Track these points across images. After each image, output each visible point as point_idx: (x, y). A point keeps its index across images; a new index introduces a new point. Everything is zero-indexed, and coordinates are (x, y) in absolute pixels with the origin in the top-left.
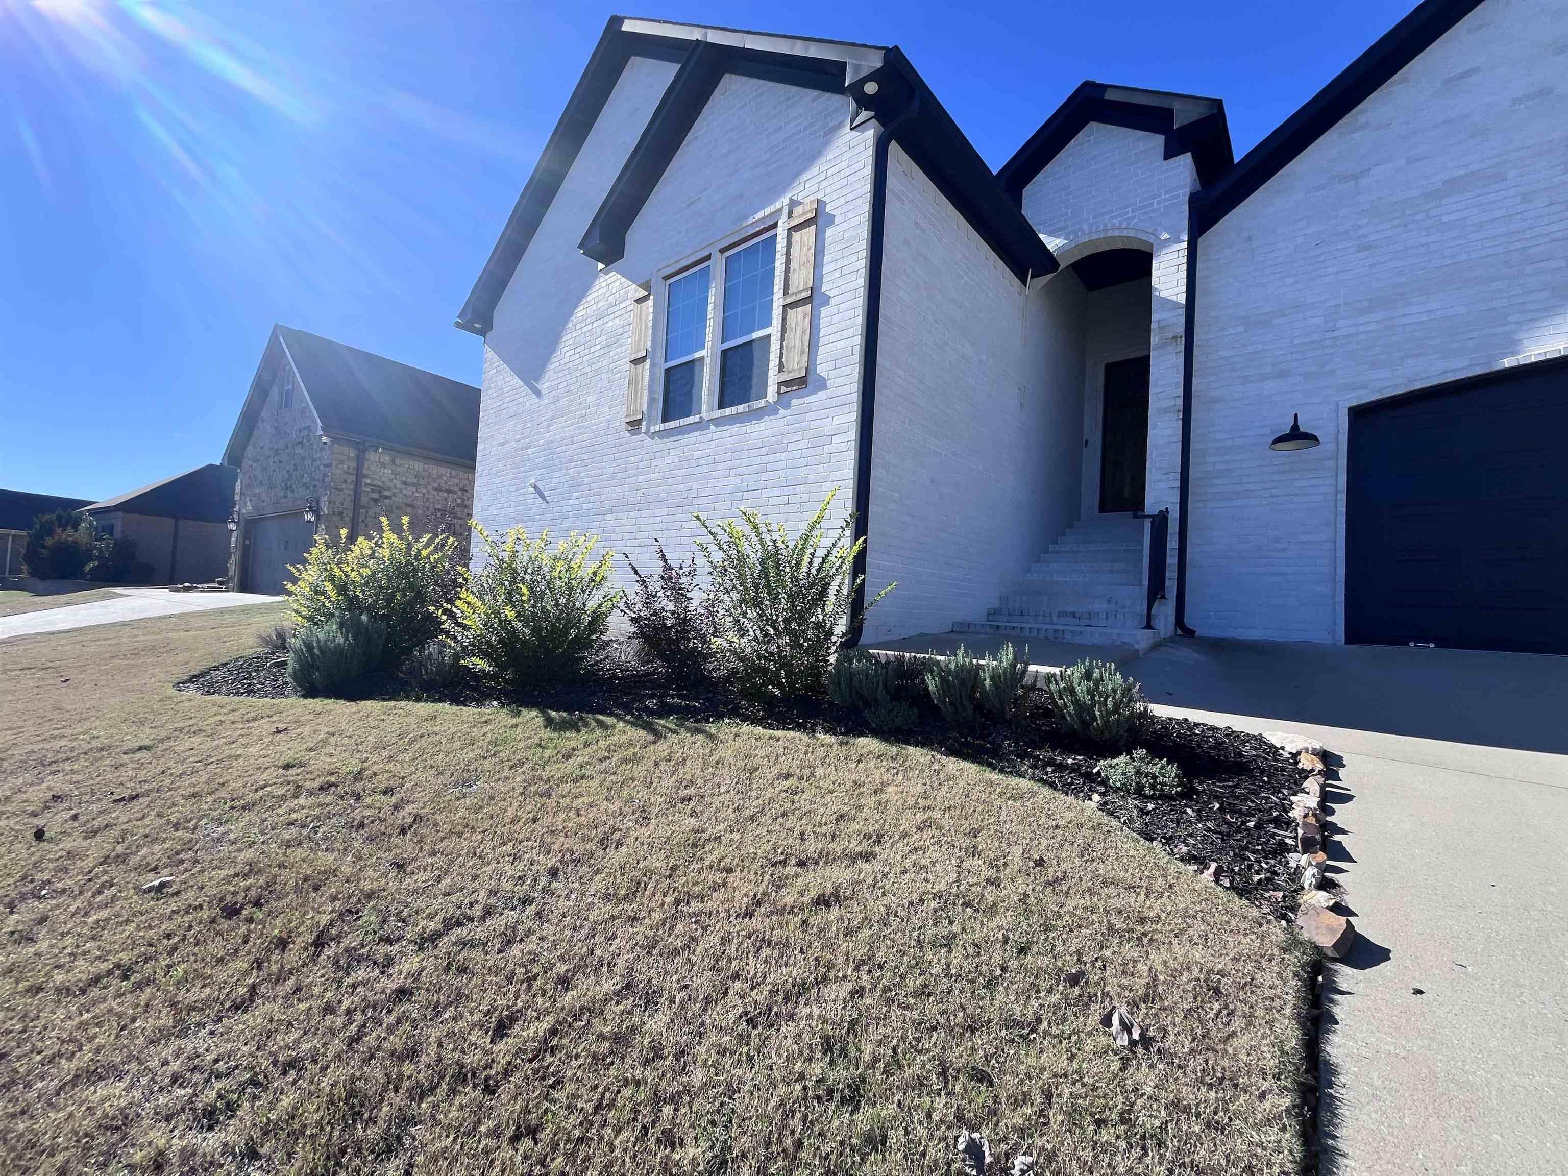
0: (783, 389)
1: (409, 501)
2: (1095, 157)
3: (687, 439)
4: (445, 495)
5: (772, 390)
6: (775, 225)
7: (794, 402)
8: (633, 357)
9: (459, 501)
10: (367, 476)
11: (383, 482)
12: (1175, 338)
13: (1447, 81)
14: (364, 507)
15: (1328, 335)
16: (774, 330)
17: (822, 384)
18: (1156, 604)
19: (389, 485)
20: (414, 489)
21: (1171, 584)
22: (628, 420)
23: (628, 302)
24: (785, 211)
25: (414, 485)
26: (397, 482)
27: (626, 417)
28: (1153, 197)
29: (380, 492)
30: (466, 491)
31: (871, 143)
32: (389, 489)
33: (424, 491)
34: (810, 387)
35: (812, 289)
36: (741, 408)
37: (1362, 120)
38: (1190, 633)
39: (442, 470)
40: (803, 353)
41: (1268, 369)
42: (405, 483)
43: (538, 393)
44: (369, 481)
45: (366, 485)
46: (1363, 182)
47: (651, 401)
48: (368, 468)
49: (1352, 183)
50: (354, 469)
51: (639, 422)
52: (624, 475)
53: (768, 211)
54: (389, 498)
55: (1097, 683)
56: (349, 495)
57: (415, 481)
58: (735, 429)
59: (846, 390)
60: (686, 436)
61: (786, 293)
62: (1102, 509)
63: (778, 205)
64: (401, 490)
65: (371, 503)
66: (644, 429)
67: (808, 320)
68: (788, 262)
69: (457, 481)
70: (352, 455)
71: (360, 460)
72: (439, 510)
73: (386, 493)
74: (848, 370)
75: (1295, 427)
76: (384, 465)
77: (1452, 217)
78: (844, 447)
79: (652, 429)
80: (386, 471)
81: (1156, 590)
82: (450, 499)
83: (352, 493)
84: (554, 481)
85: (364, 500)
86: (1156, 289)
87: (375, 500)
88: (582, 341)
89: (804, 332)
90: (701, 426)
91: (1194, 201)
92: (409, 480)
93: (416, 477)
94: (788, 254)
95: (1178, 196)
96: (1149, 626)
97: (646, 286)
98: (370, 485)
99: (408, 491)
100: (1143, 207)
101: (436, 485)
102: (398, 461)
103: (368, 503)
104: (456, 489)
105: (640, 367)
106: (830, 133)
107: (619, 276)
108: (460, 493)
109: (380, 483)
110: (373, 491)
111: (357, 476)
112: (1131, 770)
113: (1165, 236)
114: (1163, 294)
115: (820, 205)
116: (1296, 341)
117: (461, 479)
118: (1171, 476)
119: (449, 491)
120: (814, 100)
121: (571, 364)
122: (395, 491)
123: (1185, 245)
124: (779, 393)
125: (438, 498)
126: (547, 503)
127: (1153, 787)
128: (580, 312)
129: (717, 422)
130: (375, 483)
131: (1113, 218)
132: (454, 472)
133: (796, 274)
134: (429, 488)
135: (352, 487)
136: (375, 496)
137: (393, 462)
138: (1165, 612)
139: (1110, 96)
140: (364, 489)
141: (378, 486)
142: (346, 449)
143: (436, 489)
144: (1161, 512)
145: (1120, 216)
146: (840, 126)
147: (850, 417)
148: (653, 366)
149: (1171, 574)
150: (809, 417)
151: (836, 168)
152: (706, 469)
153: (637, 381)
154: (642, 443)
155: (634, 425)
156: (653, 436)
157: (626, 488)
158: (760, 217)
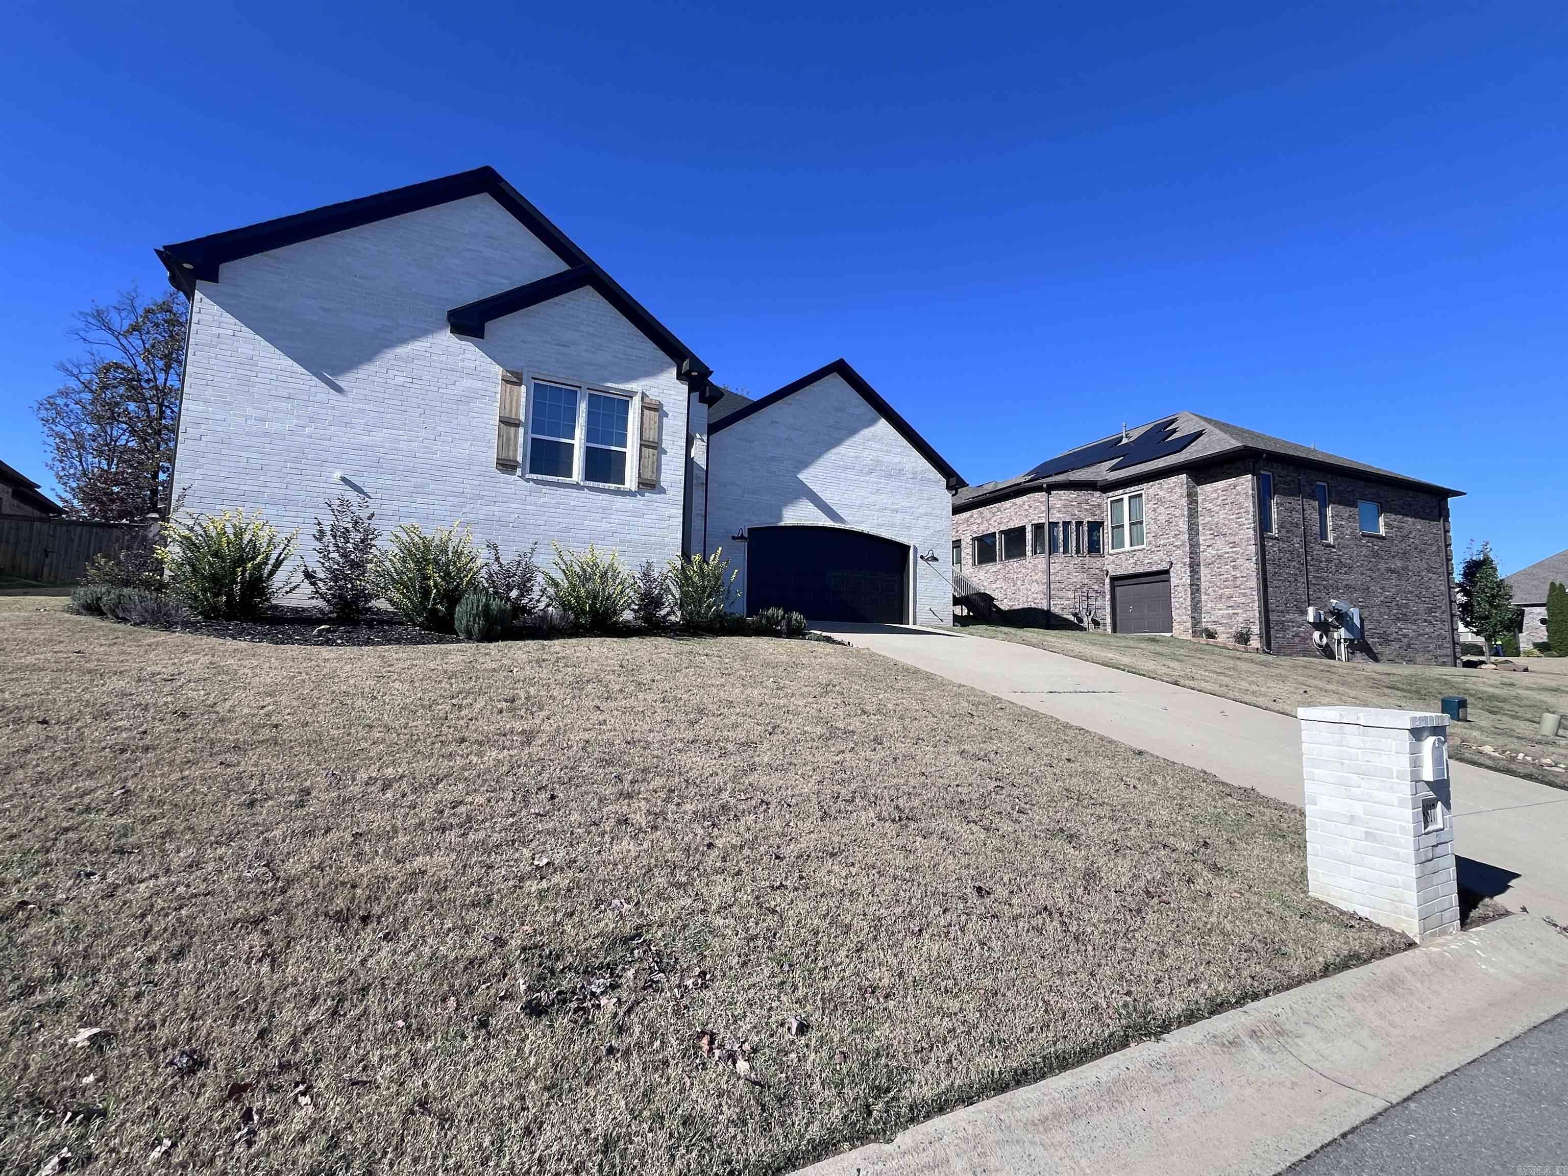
0: (641, 486)
3: (562, 491)
5: (629, 485)
6: (632, 397)
7: (647, 494)
8: (503, 419)
12: (702, 483)
16: (631, 452)
17: (663, 491)
22: (499, 462)
23: (493, 376)
24: (639, 394)
27: (497, 459)
31: (686, 392)
34: (657, 490)
35: (657, 443)
36: (610, 486)
40: (653, 472)
43: (342, 393)
47: (524, 456)
51: (513, 467)
52: (493, 499)
53: (626, 388)
55: (797, 616)
58: (604, 496)
59: (676, 498)
60: (557, 489)
61: (641, 438)
63: (634, 388)
67: (655, 457)
68: (642, 422)
74: (678, 490)
78: (677, 524)
79: (527, 476)
84: (380, 481)
90: (572, 486)
94: (642, 418)
95: (703, 421)
97: (517, 375)
105: (512, 429)
106: (662, 371)
107: (478, 350)
112: (812, 636)
114: (698, 463)
115: (660, 405)
123: (706, 444)
124: (635, 486)
126: (371, 498)
129: (588, 488)
133: (648, 431)
146: (668, 371)
147: (678, 511)
148: (526, 433)
150: (656, 504)
151: (669, 392)
152: (581, 514)
153: (508, 439)
154: (515, 483)
155: (506, 465)
156: (528, 480)
157: (496, 509)
158: (609, 385)
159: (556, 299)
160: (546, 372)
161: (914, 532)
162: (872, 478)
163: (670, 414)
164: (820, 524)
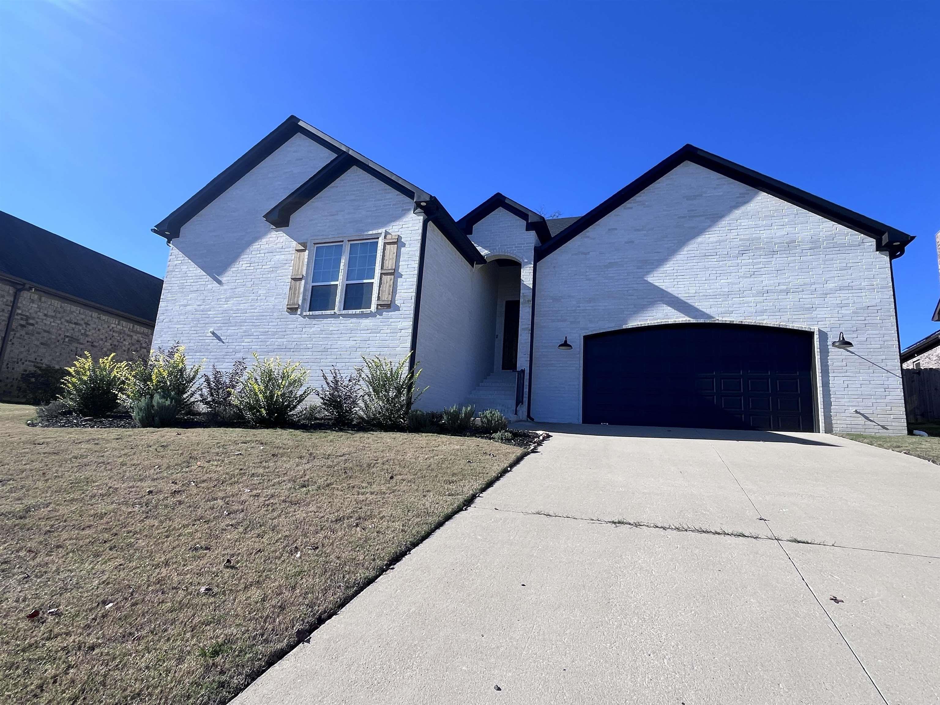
0: (379, 307)
1: (47, 328)
2: (502, 221)
3: (325, 321)
4: (74, 326)
5: (373, 308)
6: (378, 238)
7: (384, 313)
8: (293, 277)
9: (83, 331)
10: (19, 308)
11: (30, 313)
12: (528, 301)
13: (609, 230)
14: (13, 330)
15: (578, 308)
16: (376, 281)
17: (397, 308)
18: (519, 406)
19: (34, 315)
20: (52, 320)
21: (526, 399)
22: (289, 307)
23: (290, 249)
24: (383, 235)
25: (52, 317)
26: (41, 314)
27: (287, 305)
28: (523, 244)
29: (27, 320)
30: (89, 325)
31: (422, 221)
32: (33, 318)
33: (59, 322)
34: (392, 309)
35: (394, 270)
36: (358, 311)
37: (588, 234)
38: (532, 419)
39: (74, 308)
40: (389, 294)
41: (560, 318)
42: (45, 315)
43: (220, 282)
44: (20, 312)
45: (18, 314)
46: (588, 256)
47: (304, 299)
48: (21, 303)
49: (585, 256)
50: (11, 301)
51: (296, 309)
52: (284, 333)
53: (374, 232)
54: (32, 325)
55: (493, 414)
56: (4, 320)
57: (54, 314)
58: (354, 320)
59: (408, 312)
60: (325, 320)
61: (382, 268)
62: (503, 369)
63: (380, 231)
64: (43, 320)
65: (19, 327)
66: (299, 312)
67: (392, 281)
68: (383, 256)
69: (83, 317)
70: (11, 292)
71: (16, 296)
72: (67, 337)
73: (31, 321)
74: (409, 305)
75: (566, 341)
76: (33, 301)
77: (612, 275)
78: (407, 335)
79: (304, 314)
80: (34, 305)
81: (519, 401)
82: (76, 330)
83: (6, 319)
84: (229, 331)
85: (14, 325)
86: (522, 280)
87: (23, 326)
88: (256, 261)
89: (390, 286)
90: (335, 316)
91: (536, 249)
92: (49, 314)
93: (54, 311)
94: (384, 252)
95: (530, 246)
96: (516, 414)
97: (304, 245)
98: (21, 314)
99: (48, 321)
100: (518, 247)
101: (68, 318)
102: (43, 299)
103: (17, 328)
104: (82, 322)
105: (298, 283)
106: (405, 212)
107: (285, 235)
108: (84, 326)
109: (28, 314)
110: (22, 319)
111: (12, 307)
112: (500, 435)
113: (526, 261)
114: (525, 283)
115: (399, 238)
116: (568, 309)
117: (86, 315)
118: (526, 356)
119: (76, 324)
120: (397, 195)
121: (247, 271)
122: (38, 320)
123: (532, 266)
124: (377, 308)
125: (68, 328)
126: (224, 343)
127: (505, 437)
128: (256, 246)
129: (344, 316)
130: (24, 313)
131: (507, 248)
132: (82, 311)
133: (387, 261)
134: (63, 320)
135: (7, 315)
136: (23, 322)
137: (40, 300)
138: (523, 410)
139: (507, 201)
140: (16, 317)
141: (27, 316)
142: (8, 287)
143: (67, 321)
144: (522, 370)
145: (509, 248)
146: (409, 210)
147: (409, 324)
148: (306, 283)
149: (526, 396)
150: (391, 320)
151: (407, 226)
152: (336, 336)
153: (295, 289)
154: (297, 320)
155: (292, 310)
156: (304, 317)
157: (285, 340)
158: (370, 232)
159: (333, 184)
160: (321, 237)
161: (820, 313)
162: (746, 259)
163: (407, 243)
164: (671, 321)
